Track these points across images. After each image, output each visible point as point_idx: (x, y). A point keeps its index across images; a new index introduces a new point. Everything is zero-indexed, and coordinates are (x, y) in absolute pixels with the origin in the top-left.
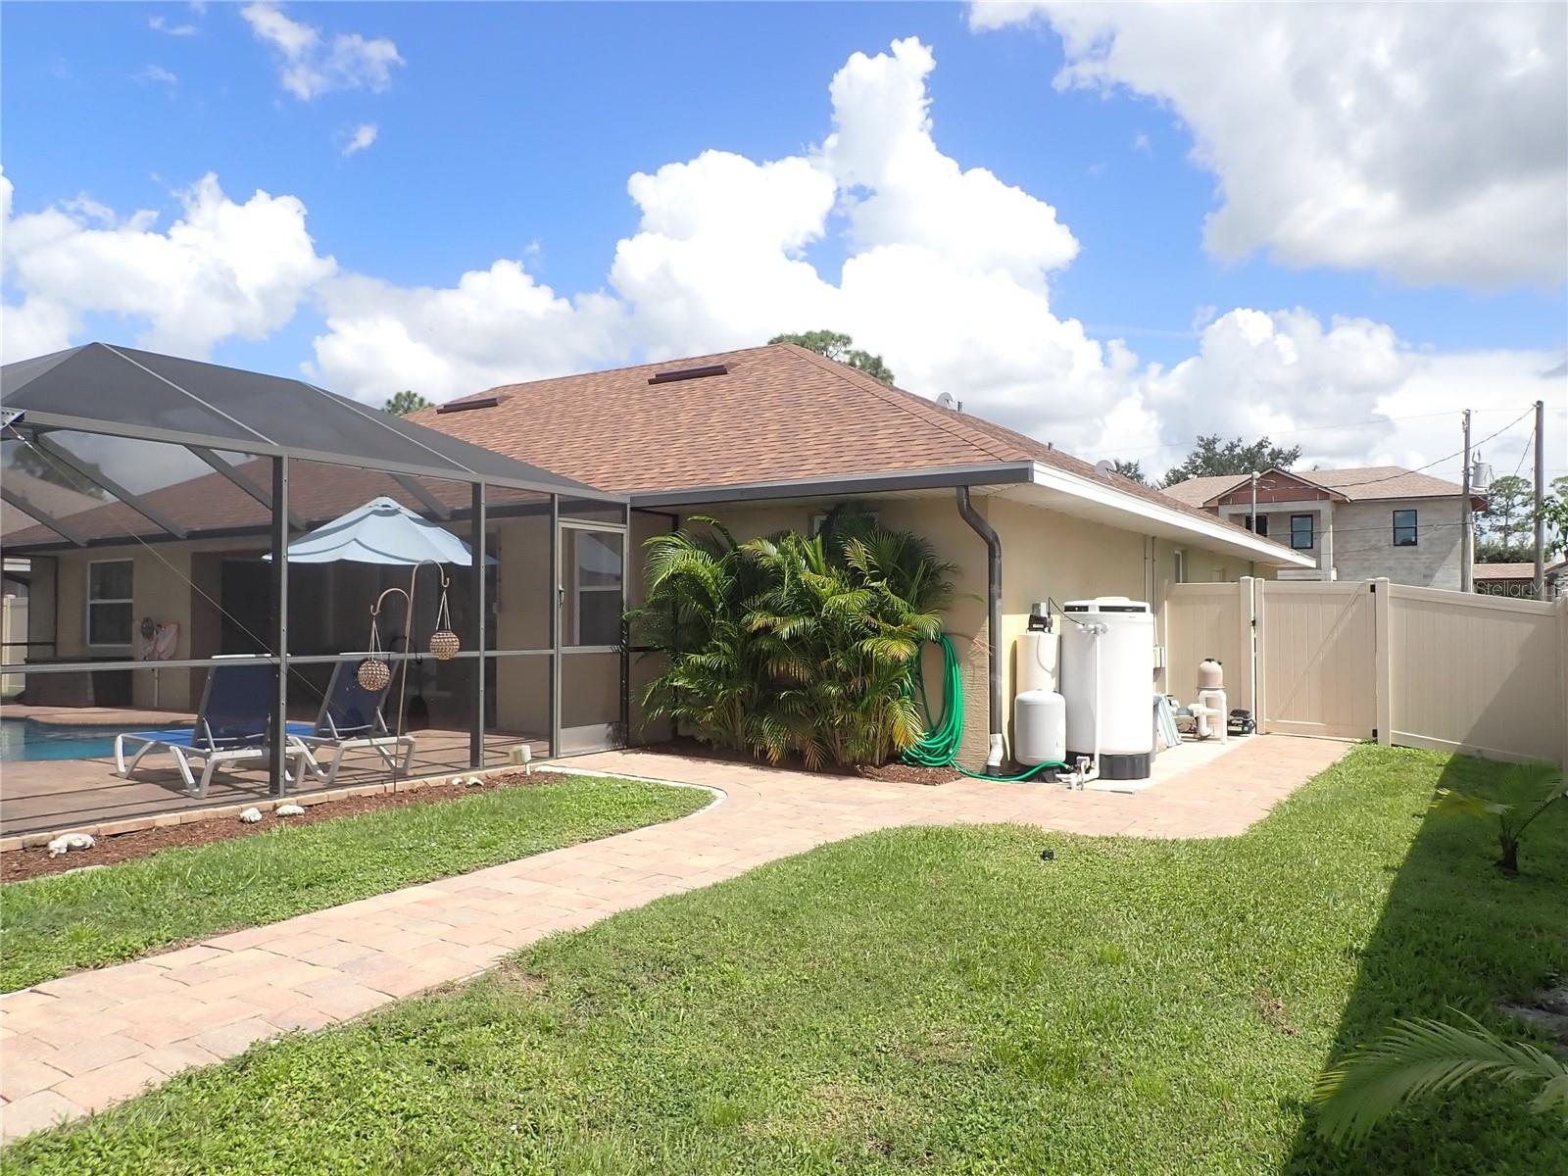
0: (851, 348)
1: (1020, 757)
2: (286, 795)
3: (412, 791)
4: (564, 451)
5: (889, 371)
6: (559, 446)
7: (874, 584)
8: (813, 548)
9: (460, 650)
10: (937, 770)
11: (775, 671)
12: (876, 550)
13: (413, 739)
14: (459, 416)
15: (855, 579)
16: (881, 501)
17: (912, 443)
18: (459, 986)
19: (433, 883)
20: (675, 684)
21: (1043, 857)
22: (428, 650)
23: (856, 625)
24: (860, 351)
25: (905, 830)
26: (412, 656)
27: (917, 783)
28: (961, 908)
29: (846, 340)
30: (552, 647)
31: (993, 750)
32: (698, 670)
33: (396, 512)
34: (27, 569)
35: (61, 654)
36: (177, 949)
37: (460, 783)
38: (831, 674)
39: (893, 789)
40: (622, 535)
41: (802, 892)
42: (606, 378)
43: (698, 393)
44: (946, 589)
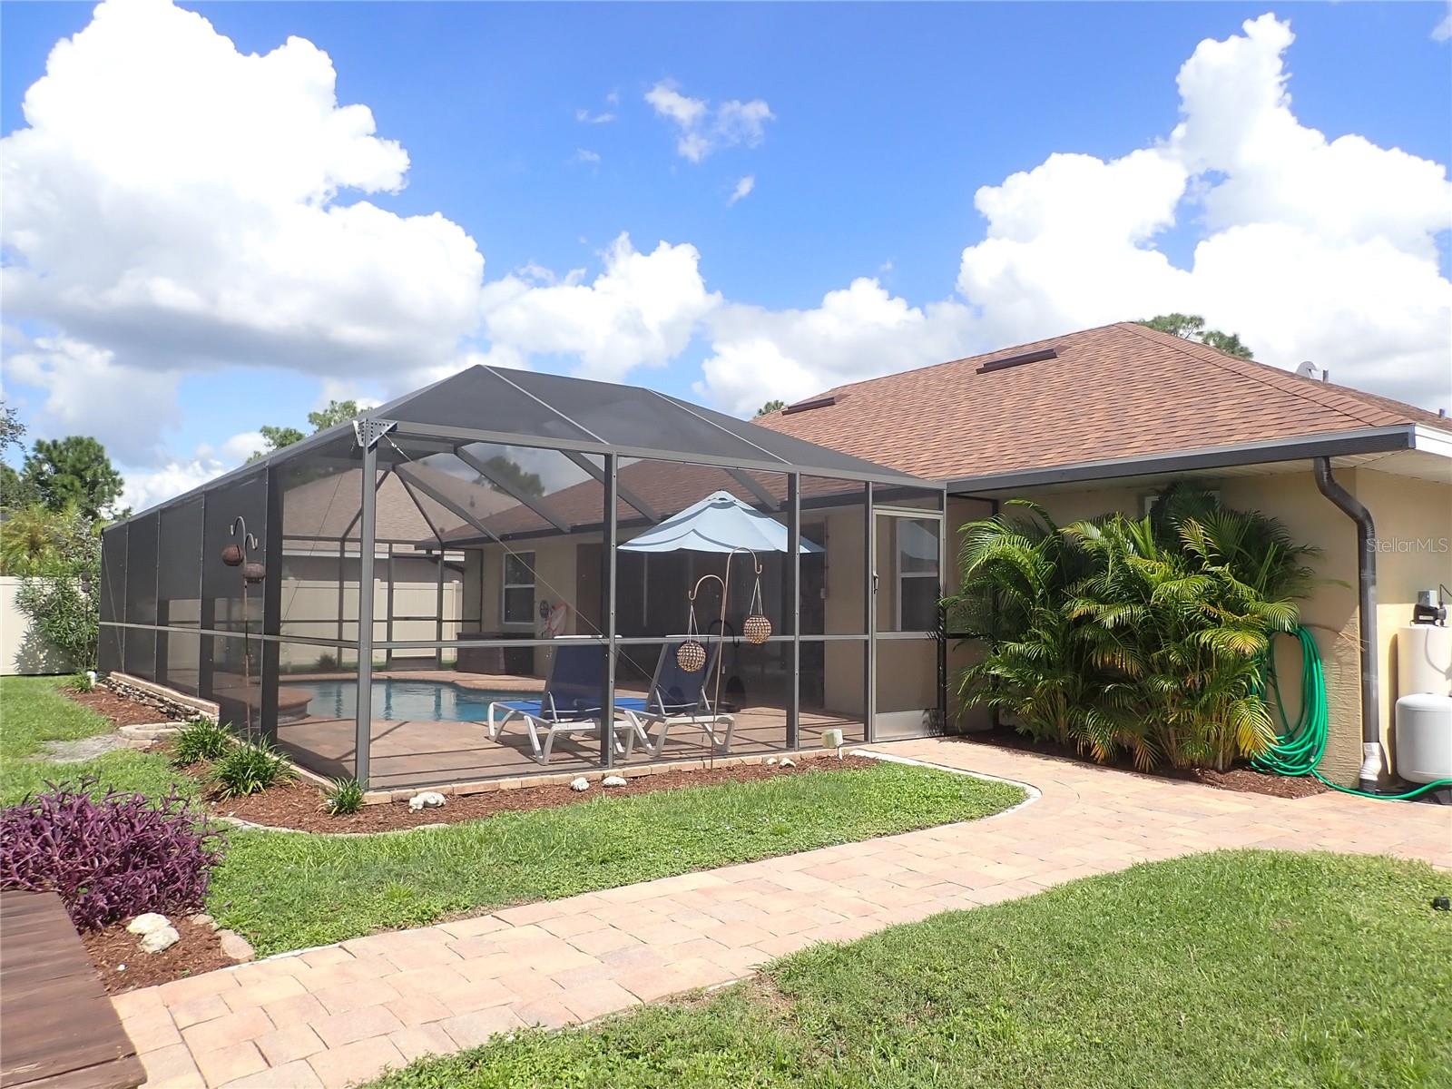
0: (1205, 329)
1: (1404, 771)
2: (614, 766)
3: (728, 768)
4: (889, 442)
5: (1247, 348)
6: (885, 437)
7: (1213, 569)
8: (1141, 531)
9: (771, 634)
10: (1295, 780)
11: (1099, 662)
12: (1215, 531)
13: (732, 719)
14: (800, 416)
15: (1192, 563)
16: (1222, 479)
17: (1259, 413)
18: (707, 995)
19: (719, 869)
20: (993, 672)
21: (1435, 905)
22: (742, 634)
23: (1192, 614)
24: (1214, 332)
25: (1246, 854)
26: (730, 639)
27: (1268, 794)
28: (1314, 967)
29: (1198, 321)
30: (866, 632)
31: (1368, 762)
32: (1017, 659)
33: (732, 504)
34: (462, 559)
35: (485, 629)
36: (472, 917)
37: (775, 763)
38: (1164, 667)
39: (1238, 799)
40: (939, 521)
41: (1107, 924)
42: (937, 371)
43: (1026, 378)
44: (1305, 575)
